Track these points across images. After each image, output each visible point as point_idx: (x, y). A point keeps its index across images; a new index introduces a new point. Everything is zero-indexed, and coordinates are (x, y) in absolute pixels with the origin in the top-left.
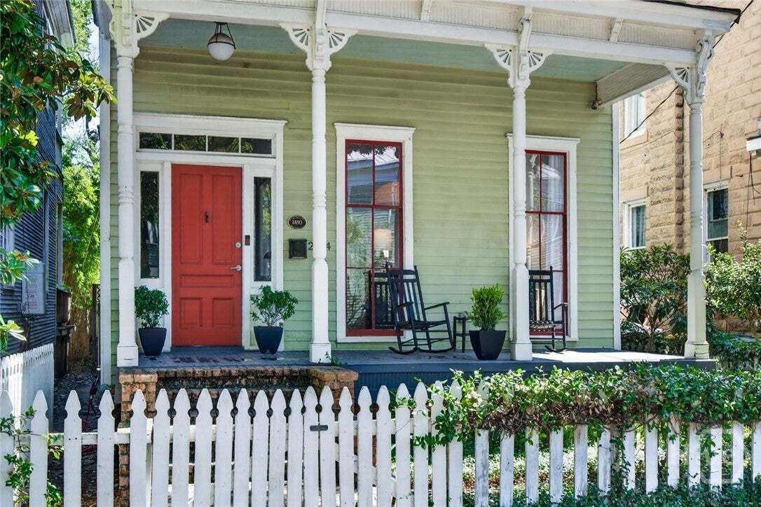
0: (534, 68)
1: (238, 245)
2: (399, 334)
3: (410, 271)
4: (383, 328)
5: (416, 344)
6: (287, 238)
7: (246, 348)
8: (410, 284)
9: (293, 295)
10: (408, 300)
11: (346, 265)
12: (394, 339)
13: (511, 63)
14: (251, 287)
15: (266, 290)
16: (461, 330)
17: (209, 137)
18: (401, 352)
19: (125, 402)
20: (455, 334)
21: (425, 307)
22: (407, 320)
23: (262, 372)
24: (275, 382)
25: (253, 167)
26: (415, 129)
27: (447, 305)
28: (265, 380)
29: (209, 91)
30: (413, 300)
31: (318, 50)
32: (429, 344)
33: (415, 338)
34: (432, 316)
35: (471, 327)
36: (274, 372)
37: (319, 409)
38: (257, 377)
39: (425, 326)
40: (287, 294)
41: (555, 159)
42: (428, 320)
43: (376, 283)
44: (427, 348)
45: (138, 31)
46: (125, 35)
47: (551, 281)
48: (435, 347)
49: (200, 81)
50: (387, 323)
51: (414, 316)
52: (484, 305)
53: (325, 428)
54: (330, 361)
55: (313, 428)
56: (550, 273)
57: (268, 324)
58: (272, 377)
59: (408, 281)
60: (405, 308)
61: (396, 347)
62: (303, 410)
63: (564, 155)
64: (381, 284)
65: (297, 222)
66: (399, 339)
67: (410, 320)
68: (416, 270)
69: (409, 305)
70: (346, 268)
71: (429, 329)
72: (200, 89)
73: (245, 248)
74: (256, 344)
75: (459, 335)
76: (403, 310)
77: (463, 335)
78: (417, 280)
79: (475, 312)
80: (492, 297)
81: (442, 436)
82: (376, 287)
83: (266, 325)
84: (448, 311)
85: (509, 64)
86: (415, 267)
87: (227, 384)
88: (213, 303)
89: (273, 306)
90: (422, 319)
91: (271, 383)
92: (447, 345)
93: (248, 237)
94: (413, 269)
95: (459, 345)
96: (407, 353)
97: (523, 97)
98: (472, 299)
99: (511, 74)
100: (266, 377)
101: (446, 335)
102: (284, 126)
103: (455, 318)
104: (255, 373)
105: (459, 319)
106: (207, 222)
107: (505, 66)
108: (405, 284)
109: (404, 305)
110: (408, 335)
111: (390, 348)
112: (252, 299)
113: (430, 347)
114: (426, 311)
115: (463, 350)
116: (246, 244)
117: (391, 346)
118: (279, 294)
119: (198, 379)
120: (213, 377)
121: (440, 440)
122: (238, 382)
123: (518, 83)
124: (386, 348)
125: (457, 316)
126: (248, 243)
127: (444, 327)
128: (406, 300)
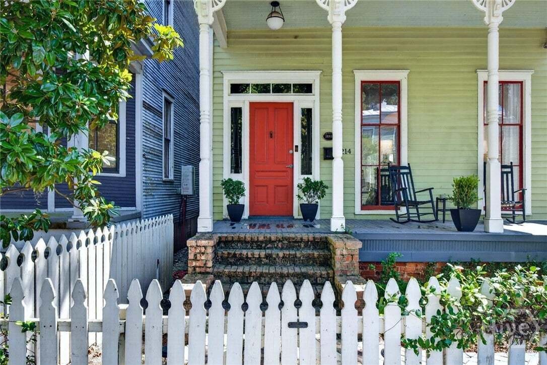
0: (506, 8)
1: (291, 152)
2: (397, 209)
3: (405, 167)
4: (386, 205)
5: (409, 217)
6: (322, 147)
7: (295, 218)
8: (405, 176)
9: (325, 183)
10: (404, 186)
11: (361, 163)
12: (394, 212)
13: (487, 5)
14: (299, 178)
15: (307, 180)
16: (442, 206)
17: (272, 84)
18: (398, 222)
19: (191, 260)
20: (438, 210)
21: (416, 191)
22: (402, 199)
23: (293, 239)
24: (302, 245)
25: (300, 101)
26: (409, 71)
27: (432, 190)
28: (295, 244)
29: (273, 55)
30: (407, 187)
31: (336, 8)
32: (419, 217)
33: (408, 213)
34: (421, 197)
35: (451, 205)
36: (302, 239)
37: (298, 304)
38: (289, 242)
39: (416, 204)
40: (321, 183)
41: (514, 87)
42: (417, 200)
43: (382, 176)
44: (417, 219)
45: (213, 6)
46: (204, 9)
47: (512, 172)
48: (422, 218)
49: (267, 49)
50: (389, 201)
51: (407, 198)
52: (463, 190)
53: (305, 325)
54: (344, 231)
55: (291, 325)
56: (511, 167)
57: (309, 202)
58: (301, 242)
59: (403, 174)
60: (401, 192)
61: (395, 218)
62: (281, 305)
63: (521, 83)
64: (385, 176)
65: (328, 136)
66: (397, 212)
67: (404, 200)
68: (409, 167)
69: (404, 190)
70: (362, 165)
71: (419, 206)
72: (267, 55)
73: (295, 153)
74: (301, 214)
75: (440, 210)
76: (399, 194)
77: (444, 210)
78: (410, 173)
79: (455, 195)
80: (470, 184)
81: (437, 339)
82: (382, 177)
83: (307, 203)
84: (433, 194)
85: (485, 6)
86: (409, 164)
87: (268, 246)
88: (275, 188)
89: (312, 191)
90: (413, 200)
91: (300, 246)
92: (432, 217)
93: (297, 147)
94: (407, 166)
95: (440, 217)
96: (402, 223)
97: (497, 31)
98: (453, 186)
99: (487, 14)
100: (296, 242)
101: (431, 211)
102: (320, 75)
103: (437, 199)
104: (288, 239)
105: (440, 199)
106: (271, 137)
107: (482, 8)
108: (402, 176)
109: (400, 190)
110: (403, 210)
111: (390, 218)
112: (298, 186)
113: (419, 219)
114: (416, 194)
115: (444, 221)
116: (295, 151)
117: (391, 217)
118: (316, 183)
119: (248, 242)
120: (258, 241)
121: (436, 343)
122: (276, 246)
123: (493, 20)
124: (388, 218)
125: (439, 197)
126: (297, 150)
127: (430, 205)
128: (402, 186)
